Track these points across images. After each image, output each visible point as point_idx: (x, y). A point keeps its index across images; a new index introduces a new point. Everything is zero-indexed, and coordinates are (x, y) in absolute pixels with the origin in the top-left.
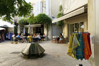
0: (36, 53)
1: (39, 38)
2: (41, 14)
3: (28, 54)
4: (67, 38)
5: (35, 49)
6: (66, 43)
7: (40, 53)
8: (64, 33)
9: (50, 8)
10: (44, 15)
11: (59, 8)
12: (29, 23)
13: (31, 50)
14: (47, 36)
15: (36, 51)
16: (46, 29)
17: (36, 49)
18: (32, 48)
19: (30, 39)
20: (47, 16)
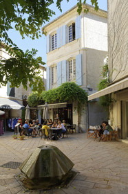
0: (51, 175)
1: (64, 128)
2: (67, 84)
3: (33, 176)
4: (118, 129)
5: (49, 164)
6: (117, 141)
7: (60, 175)
8: (113, 118)
9: (85, 72)
10: (73, 85)
11: (101, 70)
12: (46, 101)
13: (40, 165)
14: (79, 124)
15: (51, 168)
16: (76, 111)
17: (52, 163)
18: (44, 162)
19: (46, 131)
20: (78, 87)
